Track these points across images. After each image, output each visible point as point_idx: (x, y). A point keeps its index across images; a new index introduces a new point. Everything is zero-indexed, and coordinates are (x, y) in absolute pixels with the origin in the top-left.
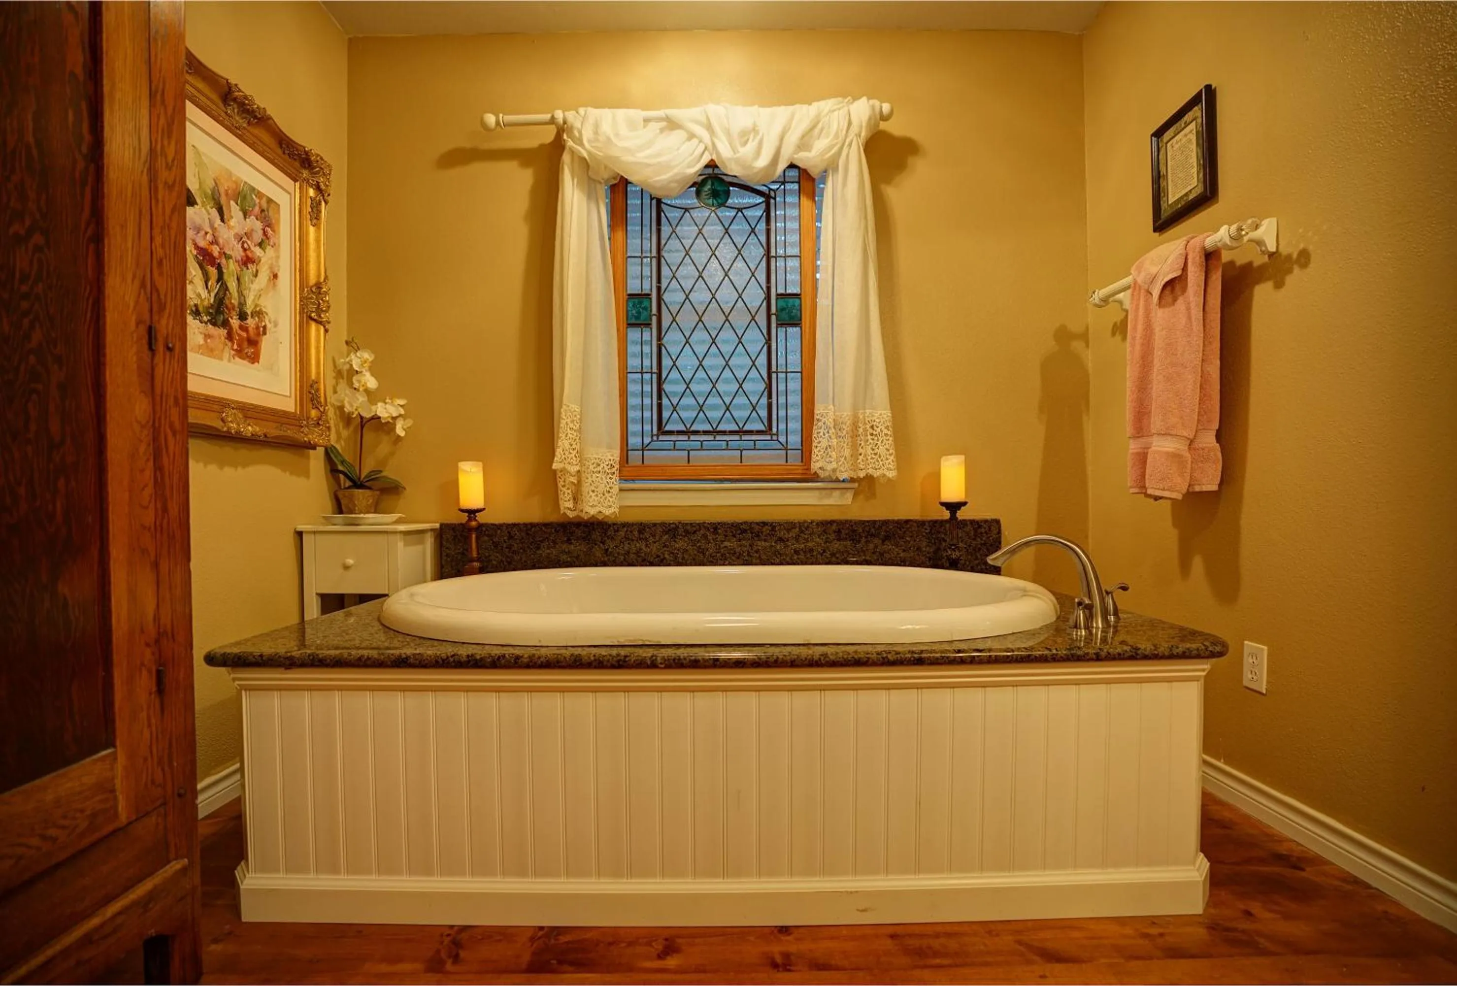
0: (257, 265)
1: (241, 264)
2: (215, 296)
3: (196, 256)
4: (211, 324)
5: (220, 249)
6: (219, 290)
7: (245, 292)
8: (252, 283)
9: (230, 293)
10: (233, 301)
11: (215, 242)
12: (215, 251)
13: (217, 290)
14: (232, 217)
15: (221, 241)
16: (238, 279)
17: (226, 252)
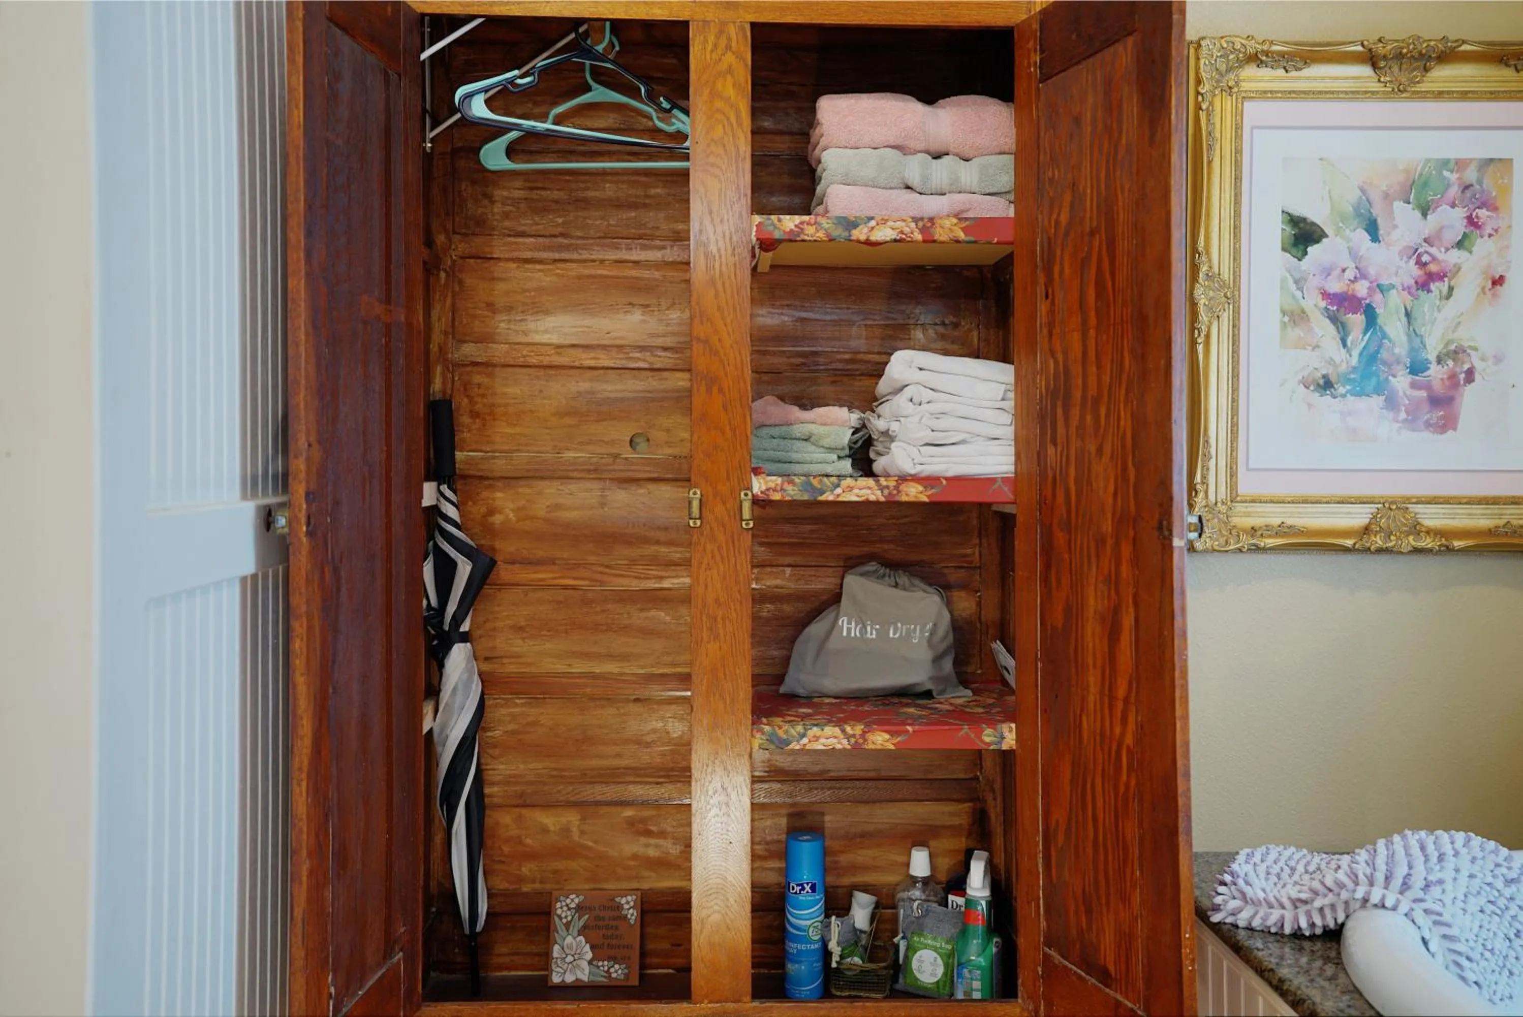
0: (1450, 280)
1: (1413, 290)
2: (1361, 354)
3: (1327, 309)
4: (1352, 395)
5: (1371, 282)
6: (1367, 342)
7: (1422, 331)
8: (1439, 311)
9: (1390, 341)
10: (1397, 351)
11: (1361, 274)
12: (1361, 289)
13: (1363, 344)
14: (1395, 227)
15: (1372, 271)
16: (1408, 314)
17: (1382, 282)
